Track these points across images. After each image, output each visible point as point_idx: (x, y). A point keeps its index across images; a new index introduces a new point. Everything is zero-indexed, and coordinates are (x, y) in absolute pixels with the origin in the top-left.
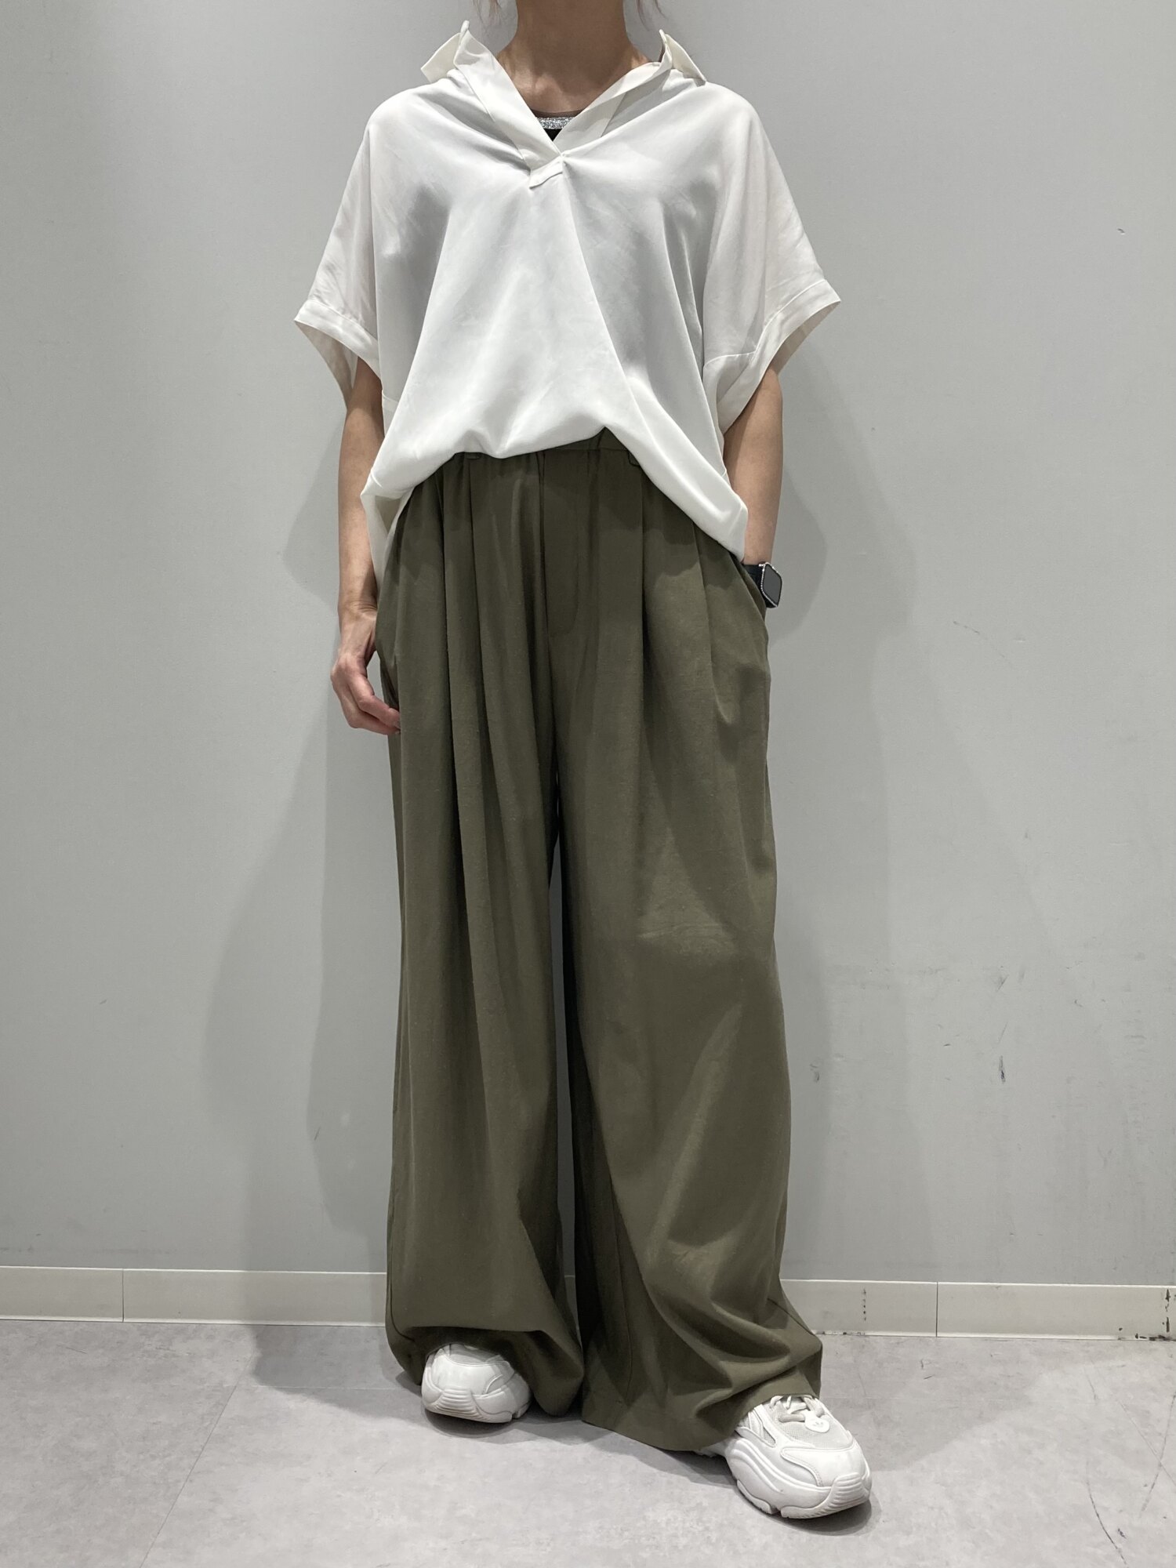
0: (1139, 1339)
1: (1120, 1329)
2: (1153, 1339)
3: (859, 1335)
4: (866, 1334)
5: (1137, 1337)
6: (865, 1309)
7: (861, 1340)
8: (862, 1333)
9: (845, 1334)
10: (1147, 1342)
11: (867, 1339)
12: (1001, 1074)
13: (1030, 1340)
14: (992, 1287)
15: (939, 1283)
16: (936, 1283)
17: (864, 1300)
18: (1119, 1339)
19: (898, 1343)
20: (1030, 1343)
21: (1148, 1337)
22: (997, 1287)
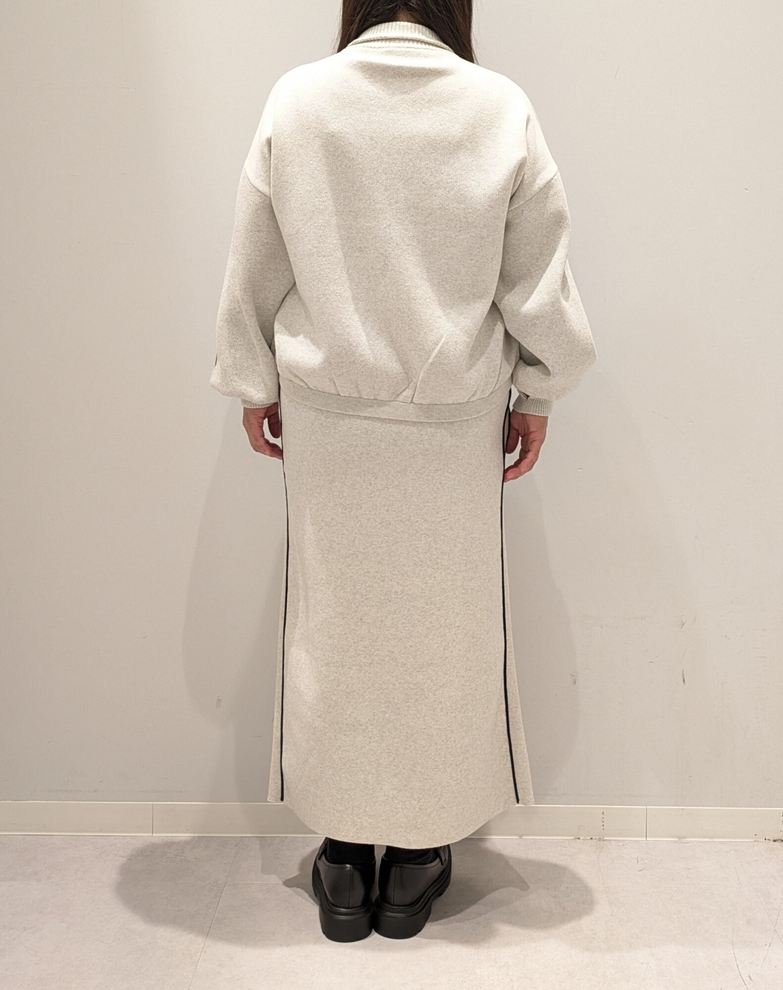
0: (767, 841)
1: (756, 835)
2: (775, 841)
3: (600, 840)
4: (604, 839)
5: (765, 839)
6: (603, 824)
7: (602, 842)
8: (602, 838)
9: (591, 839)
10: (772, 843)
11: (605, 842)
12: (682, 680)
13: (702, 842)
14: (679, 809)
15: (648, 807)
16: (645, 807)
17: (603, 818)
18: (755, 841)
19: (623, 845)
20: (700, 844)
21: (772, 839)
22: (682, 809)
